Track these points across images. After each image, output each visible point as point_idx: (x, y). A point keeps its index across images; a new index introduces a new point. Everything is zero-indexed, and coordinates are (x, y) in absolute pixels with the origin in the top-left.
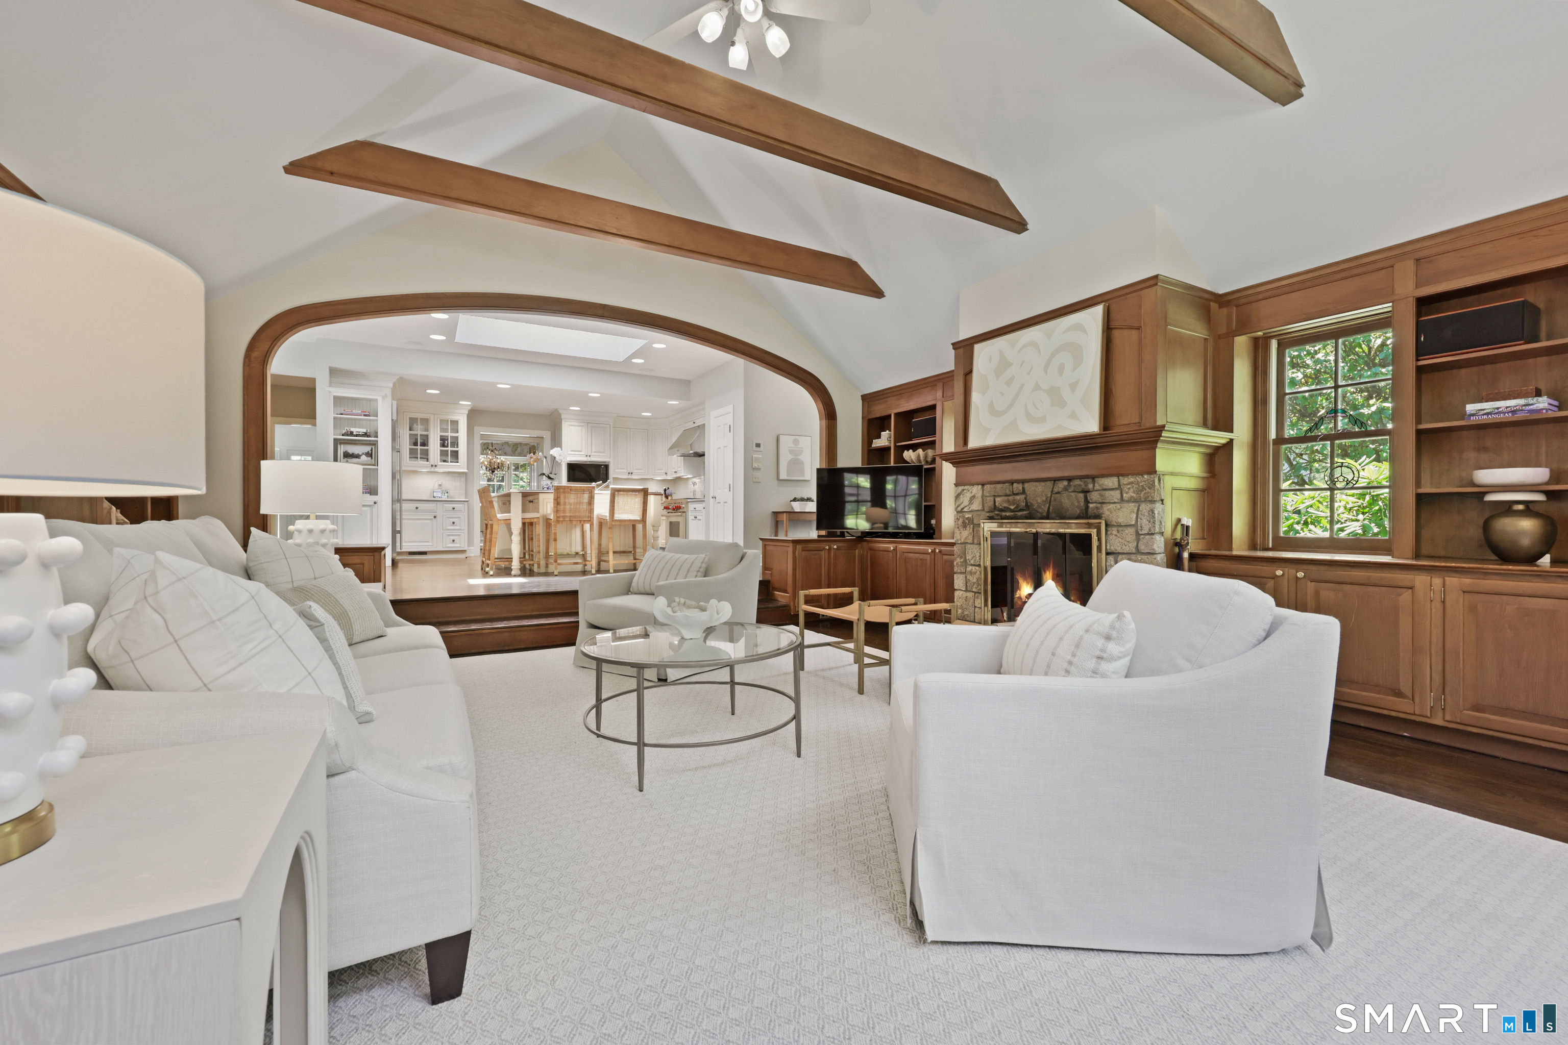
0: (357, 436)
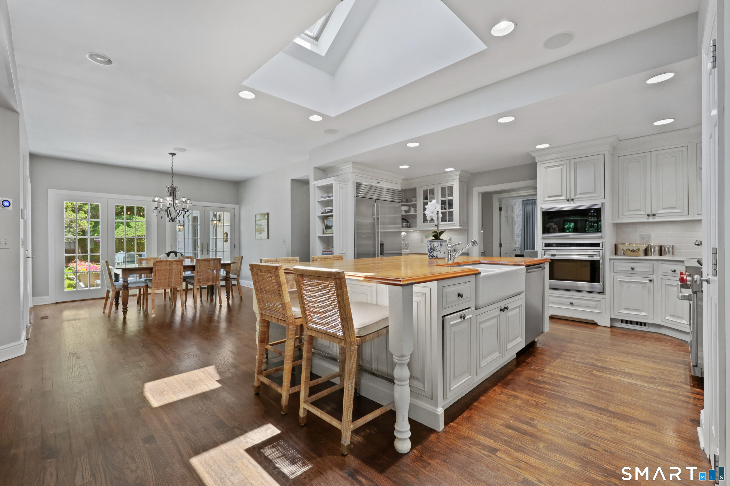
0: (327, 213)
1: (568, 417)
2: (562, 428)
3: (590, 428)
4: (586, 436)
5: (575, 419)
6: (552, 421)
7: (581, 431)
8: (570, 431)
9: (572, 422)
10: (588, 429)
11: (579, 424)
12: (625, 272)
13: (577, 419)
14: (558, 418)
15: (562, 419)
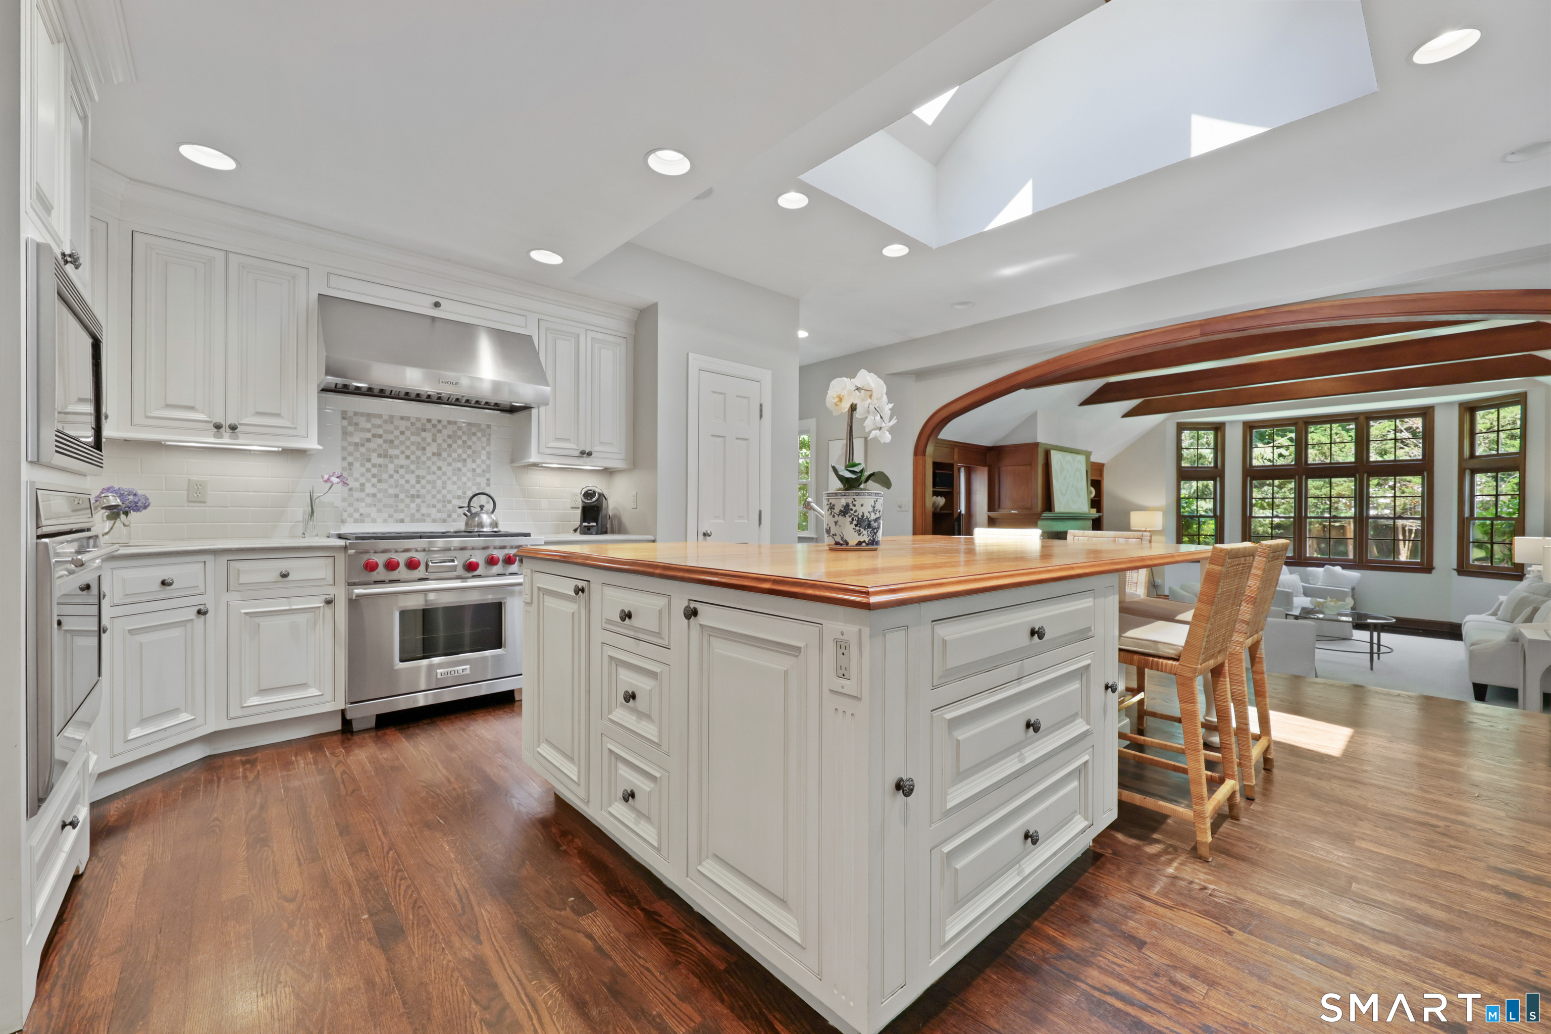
12: (149, 598)
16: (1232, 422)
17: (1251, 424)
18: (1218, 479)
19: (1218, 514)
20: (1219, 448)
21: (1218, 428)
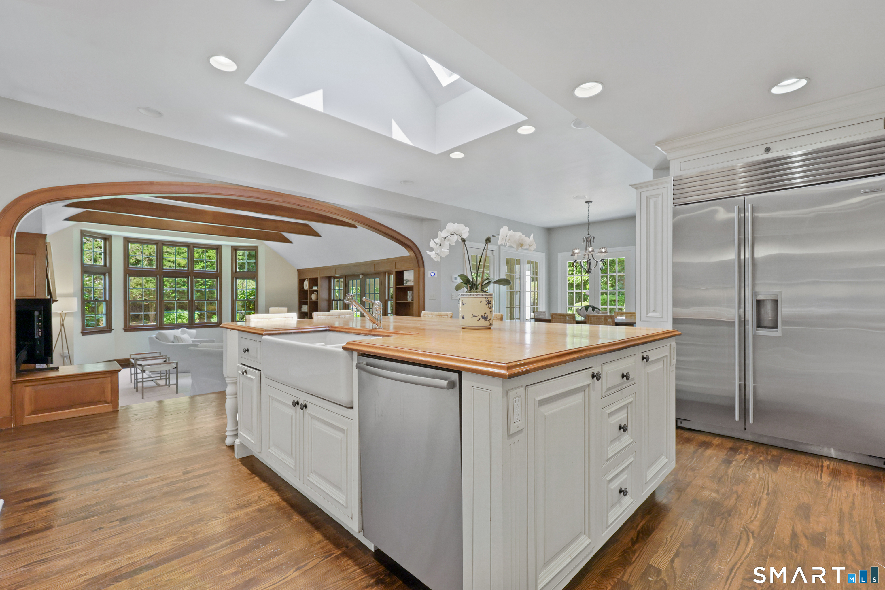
1: (167, 530)
2: (160, 516)
3: (132, 537)
4: (130, 526)
5: (157, 534)
6: (175, 515)
7: (139, 527)
8: (149, 519)
9: (157, 528)
10: (134, 534)
11: (148, 532)
13: (154, 534)
14: (175, 521)
15: (169, 523)
16: (116, 236)
17: (129, 240)
18: (107, 274)
19: (107, 299)
20: (107, 253)
21: (107, 239)
